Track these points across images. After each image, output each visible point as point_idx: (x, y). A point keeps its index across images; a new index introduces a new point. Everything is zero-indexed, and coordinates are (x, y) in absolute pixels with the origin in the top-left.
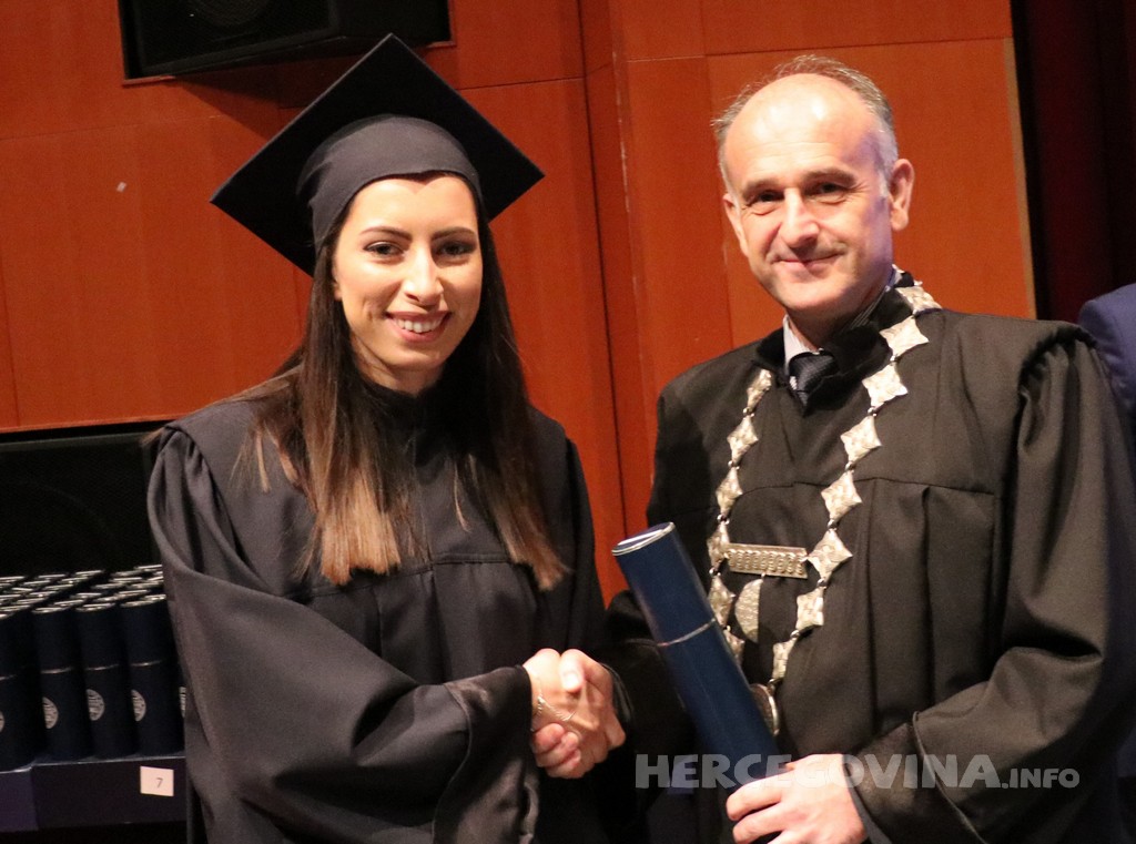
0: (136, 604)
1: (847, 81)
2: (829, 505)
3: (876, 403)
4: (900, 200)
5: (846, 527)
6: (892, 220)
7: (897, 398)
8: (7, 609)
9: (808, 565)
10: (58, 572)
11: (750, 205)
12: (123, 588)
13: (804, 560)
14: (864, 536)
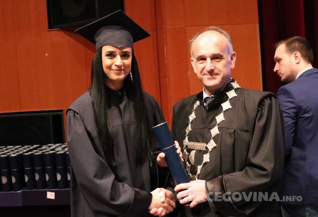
0: (47, 153)
1: (222, 33)
2: (212, 133)
3: (224, 110)
4: (233, 61)
5: (216, 139)
6: (231, 66)
7: (229, 109)
8: (17, 154)
9: (206, 147)
10: (29, 145)
11: (198, 61)
12: (44, 149)
13: (205, 146)
14: (220, 141)
